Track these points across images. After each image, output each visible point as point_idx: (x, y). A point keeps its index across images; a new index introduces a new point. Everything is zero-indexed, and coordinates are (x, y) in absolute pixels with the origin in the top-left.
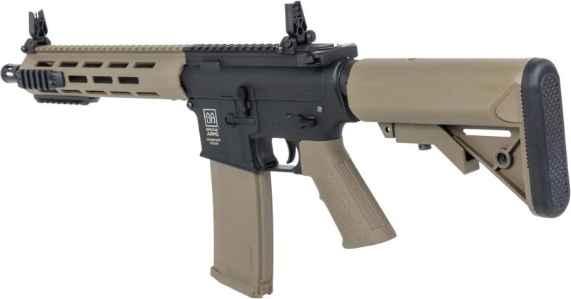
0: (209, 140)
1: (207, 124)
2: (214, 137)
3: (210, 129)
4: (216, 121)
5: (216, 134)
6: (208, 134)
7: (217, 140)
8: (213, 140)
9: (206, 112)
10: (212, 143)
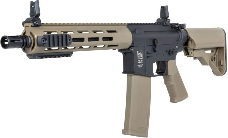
0: (139, 65)
1: (139, 58)
2: (141, 64)
3: (139, 60)
4: (142, 57)
5: (142, 62)
6: (139, 63)
7: (141, 65)
8: (140, 65)
9: (138, 52)
10: (140, 67)
